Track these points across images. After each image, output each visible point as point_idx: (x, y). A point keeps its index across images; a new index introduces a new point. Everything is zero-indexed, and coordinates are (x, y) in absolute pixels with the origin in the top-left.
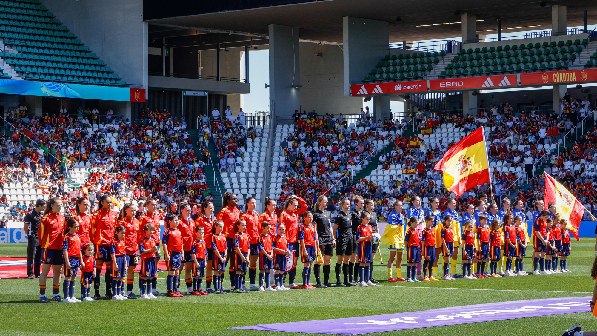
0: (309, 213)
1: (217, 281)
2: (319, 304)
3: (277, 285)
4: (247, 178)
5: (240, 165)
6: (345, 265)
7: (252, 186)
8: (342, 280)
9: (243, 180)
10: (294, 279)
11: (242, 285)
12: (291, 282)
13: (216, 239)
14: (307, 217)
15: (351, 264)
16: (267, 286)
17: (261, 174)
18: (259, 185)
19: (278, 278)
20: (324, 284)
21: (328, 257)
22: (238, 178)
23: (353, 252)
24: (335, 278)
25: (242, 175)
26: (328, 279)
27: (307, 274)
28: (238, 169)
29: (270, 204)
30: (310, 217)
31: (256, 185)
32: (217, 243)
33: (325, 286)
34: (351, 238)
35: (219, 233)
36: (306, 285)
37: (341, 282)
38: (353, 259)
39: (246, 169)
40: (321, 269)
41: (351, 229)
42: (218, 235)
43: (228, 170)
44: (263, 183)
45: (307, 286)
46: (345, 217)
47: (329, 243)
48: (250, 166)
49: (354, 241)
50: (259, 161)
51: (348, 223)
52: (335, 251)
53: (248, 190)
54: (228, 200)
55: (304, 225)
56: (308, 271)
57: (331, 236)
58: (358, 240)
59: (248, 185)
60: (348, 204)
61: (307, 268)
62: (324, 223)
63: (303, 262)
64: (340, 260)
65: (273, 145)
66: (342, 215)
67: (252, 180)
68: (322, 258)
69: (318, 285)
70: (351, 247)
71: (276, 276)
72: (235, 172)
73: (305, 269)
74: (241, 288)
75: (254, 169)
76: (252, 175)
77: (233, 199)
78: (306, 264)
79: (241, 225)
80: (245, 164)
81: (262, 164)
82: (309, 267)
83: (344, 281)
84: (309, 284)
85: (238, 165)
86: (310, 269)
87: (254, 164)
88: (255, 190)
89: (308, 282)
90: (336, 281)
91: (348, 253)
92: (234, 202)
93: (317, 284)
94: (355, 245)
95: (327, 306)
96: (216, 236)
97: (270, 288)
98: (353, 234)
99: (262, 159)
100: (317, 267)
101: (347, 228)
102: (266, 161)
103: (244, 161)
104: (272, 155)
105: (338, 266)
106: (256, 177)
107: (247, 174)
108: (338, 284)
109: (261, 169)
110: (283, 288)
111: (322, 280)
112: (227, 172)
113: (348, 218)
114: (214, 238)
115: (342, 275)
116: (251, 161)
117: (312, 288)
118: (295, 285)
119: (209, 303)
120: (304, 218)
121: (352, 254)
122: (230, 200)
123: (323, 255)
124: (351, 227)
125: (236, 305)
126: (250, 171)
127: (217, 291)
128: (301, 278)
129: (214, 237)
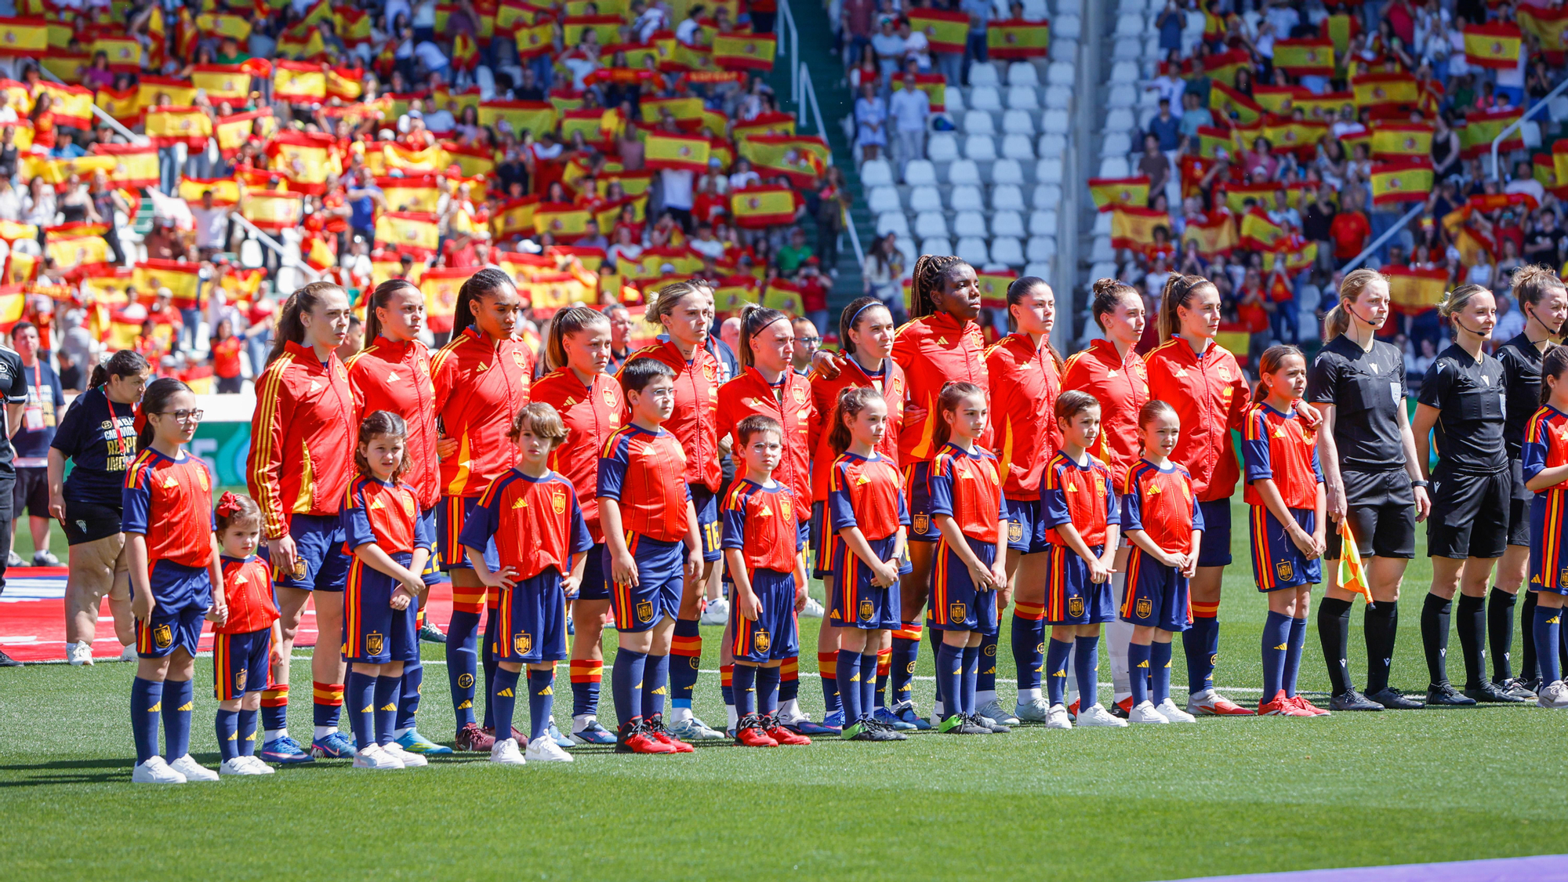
0: (1287, 352)
1: (857, 678)
2: (1348, 789)
3: (1137, 699)
4: (987, 188)
5: (956, 128)
6: (1470, 605)
7: (1007, 224)
8: (1455, 673)
9: (966, 198)
10: (1208, 668)
11: (975, 697)
12: (1198, 683)
13: (851, 479)
14: (1280, 372)
15: (1502, 599)
16: (1085, 703)
17: (1050, 170)
18: (1044, 223)
19: (1145, 664)
20: (1369, 693)
21: (1389, 564)
22: (944, 185)
23: (1510, 542)
24: (1423, 665)
25: (963, 173)
26: (1387, 669)
27: (1284, 647)
28: (943, 145)
29: (1118, 308)
30: (1294, 373)
31: (1026, 220)
32: (857, 497)
33: (1373, 704)
34: (1502, 476)
35: (868, 448)
36: (1281, 696)
37: (1447, 686)
38: (1510, 574)
39: (980, 146)
40: (1356, 620)
41: (1499, 430)
42: (859, 460)
43: (896, 150)
44: (1060, 211)
45: (1287, 704)
46: (1467, 373)
47: (1394, 498)
48: (999, 132)
49: (1514, 485)
50: (1042, 104)
51: (1485, 399)
52: (1420, 534)
53: (988, 243)
54: (934, 292)
55: (1266, 409)
56: (1286, 629)
57: (1408, 465)
58: (1530, 484)
59: (988, 221)
60: (1483, 312)
61: (1285, 618)
62: (1370, 401)
63: (1262, 589)
64: (1446, 579)
65: (1109, 28)
66: (1453, 363)
67: (1007, 197)
68: (1362, 572)
69: (1340, 696)
70: (1501, 517)
71: (1136, 653)
72: (926, 156)
73: (1275, 619)
74: (972, 711)
75: (1017, 146)
76: (1007, 172)
77: (958, 287)
78: (1277, 595)
79: (959, 411)
80: (978, 122)
81: (1056, 121)
82: (1291, 611)
83: (1464, 681)
84: (1296, 691)
85: (940, 126)
86: (1298, 624)
87: (1018, 122)
88: (1024, 242)
89: (1287, 686)
90: (1424, 681)
91: (1484, 546)
92: (960, 299)
93: (1335, 694)
94: (1517, 505)
95: (1389, 803)
96: (847, 467)
97: (1100, 712)
98: (1513, 453)
99: (1058, 96)
100: (1333, 611)
101: (1478, 424)
102: (1073, 108)
103: (968, 106)
104: (1104, 75)
105: (1434, 607)
106: (1029, 183)
107: (985, 168)
108: (1437, 695)
109: (1052, 145)
110: (1166, 712)
111: (1357, 673)
112: (889, 156)
113: (1485, 378)
114: (841, 475)
115: (1453, 652)
116: (1005, 105)
117: (1310, 711)
118: (1214, 696)
119: (817, 780)
120: (1266, 377)
121: (1506, 549)
122: (942, 289)
123: (1362, 556)
124: (1499, 421)
125: (947, 794)
126: (1000, 154)
127: (857, 728)
128: (1256, 667)
129: (838, 470)
